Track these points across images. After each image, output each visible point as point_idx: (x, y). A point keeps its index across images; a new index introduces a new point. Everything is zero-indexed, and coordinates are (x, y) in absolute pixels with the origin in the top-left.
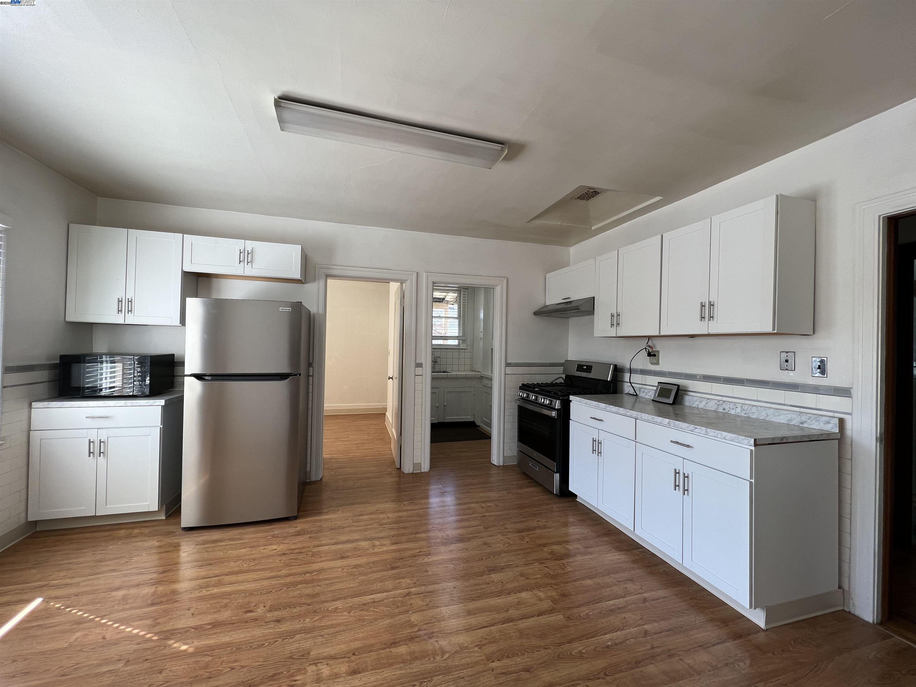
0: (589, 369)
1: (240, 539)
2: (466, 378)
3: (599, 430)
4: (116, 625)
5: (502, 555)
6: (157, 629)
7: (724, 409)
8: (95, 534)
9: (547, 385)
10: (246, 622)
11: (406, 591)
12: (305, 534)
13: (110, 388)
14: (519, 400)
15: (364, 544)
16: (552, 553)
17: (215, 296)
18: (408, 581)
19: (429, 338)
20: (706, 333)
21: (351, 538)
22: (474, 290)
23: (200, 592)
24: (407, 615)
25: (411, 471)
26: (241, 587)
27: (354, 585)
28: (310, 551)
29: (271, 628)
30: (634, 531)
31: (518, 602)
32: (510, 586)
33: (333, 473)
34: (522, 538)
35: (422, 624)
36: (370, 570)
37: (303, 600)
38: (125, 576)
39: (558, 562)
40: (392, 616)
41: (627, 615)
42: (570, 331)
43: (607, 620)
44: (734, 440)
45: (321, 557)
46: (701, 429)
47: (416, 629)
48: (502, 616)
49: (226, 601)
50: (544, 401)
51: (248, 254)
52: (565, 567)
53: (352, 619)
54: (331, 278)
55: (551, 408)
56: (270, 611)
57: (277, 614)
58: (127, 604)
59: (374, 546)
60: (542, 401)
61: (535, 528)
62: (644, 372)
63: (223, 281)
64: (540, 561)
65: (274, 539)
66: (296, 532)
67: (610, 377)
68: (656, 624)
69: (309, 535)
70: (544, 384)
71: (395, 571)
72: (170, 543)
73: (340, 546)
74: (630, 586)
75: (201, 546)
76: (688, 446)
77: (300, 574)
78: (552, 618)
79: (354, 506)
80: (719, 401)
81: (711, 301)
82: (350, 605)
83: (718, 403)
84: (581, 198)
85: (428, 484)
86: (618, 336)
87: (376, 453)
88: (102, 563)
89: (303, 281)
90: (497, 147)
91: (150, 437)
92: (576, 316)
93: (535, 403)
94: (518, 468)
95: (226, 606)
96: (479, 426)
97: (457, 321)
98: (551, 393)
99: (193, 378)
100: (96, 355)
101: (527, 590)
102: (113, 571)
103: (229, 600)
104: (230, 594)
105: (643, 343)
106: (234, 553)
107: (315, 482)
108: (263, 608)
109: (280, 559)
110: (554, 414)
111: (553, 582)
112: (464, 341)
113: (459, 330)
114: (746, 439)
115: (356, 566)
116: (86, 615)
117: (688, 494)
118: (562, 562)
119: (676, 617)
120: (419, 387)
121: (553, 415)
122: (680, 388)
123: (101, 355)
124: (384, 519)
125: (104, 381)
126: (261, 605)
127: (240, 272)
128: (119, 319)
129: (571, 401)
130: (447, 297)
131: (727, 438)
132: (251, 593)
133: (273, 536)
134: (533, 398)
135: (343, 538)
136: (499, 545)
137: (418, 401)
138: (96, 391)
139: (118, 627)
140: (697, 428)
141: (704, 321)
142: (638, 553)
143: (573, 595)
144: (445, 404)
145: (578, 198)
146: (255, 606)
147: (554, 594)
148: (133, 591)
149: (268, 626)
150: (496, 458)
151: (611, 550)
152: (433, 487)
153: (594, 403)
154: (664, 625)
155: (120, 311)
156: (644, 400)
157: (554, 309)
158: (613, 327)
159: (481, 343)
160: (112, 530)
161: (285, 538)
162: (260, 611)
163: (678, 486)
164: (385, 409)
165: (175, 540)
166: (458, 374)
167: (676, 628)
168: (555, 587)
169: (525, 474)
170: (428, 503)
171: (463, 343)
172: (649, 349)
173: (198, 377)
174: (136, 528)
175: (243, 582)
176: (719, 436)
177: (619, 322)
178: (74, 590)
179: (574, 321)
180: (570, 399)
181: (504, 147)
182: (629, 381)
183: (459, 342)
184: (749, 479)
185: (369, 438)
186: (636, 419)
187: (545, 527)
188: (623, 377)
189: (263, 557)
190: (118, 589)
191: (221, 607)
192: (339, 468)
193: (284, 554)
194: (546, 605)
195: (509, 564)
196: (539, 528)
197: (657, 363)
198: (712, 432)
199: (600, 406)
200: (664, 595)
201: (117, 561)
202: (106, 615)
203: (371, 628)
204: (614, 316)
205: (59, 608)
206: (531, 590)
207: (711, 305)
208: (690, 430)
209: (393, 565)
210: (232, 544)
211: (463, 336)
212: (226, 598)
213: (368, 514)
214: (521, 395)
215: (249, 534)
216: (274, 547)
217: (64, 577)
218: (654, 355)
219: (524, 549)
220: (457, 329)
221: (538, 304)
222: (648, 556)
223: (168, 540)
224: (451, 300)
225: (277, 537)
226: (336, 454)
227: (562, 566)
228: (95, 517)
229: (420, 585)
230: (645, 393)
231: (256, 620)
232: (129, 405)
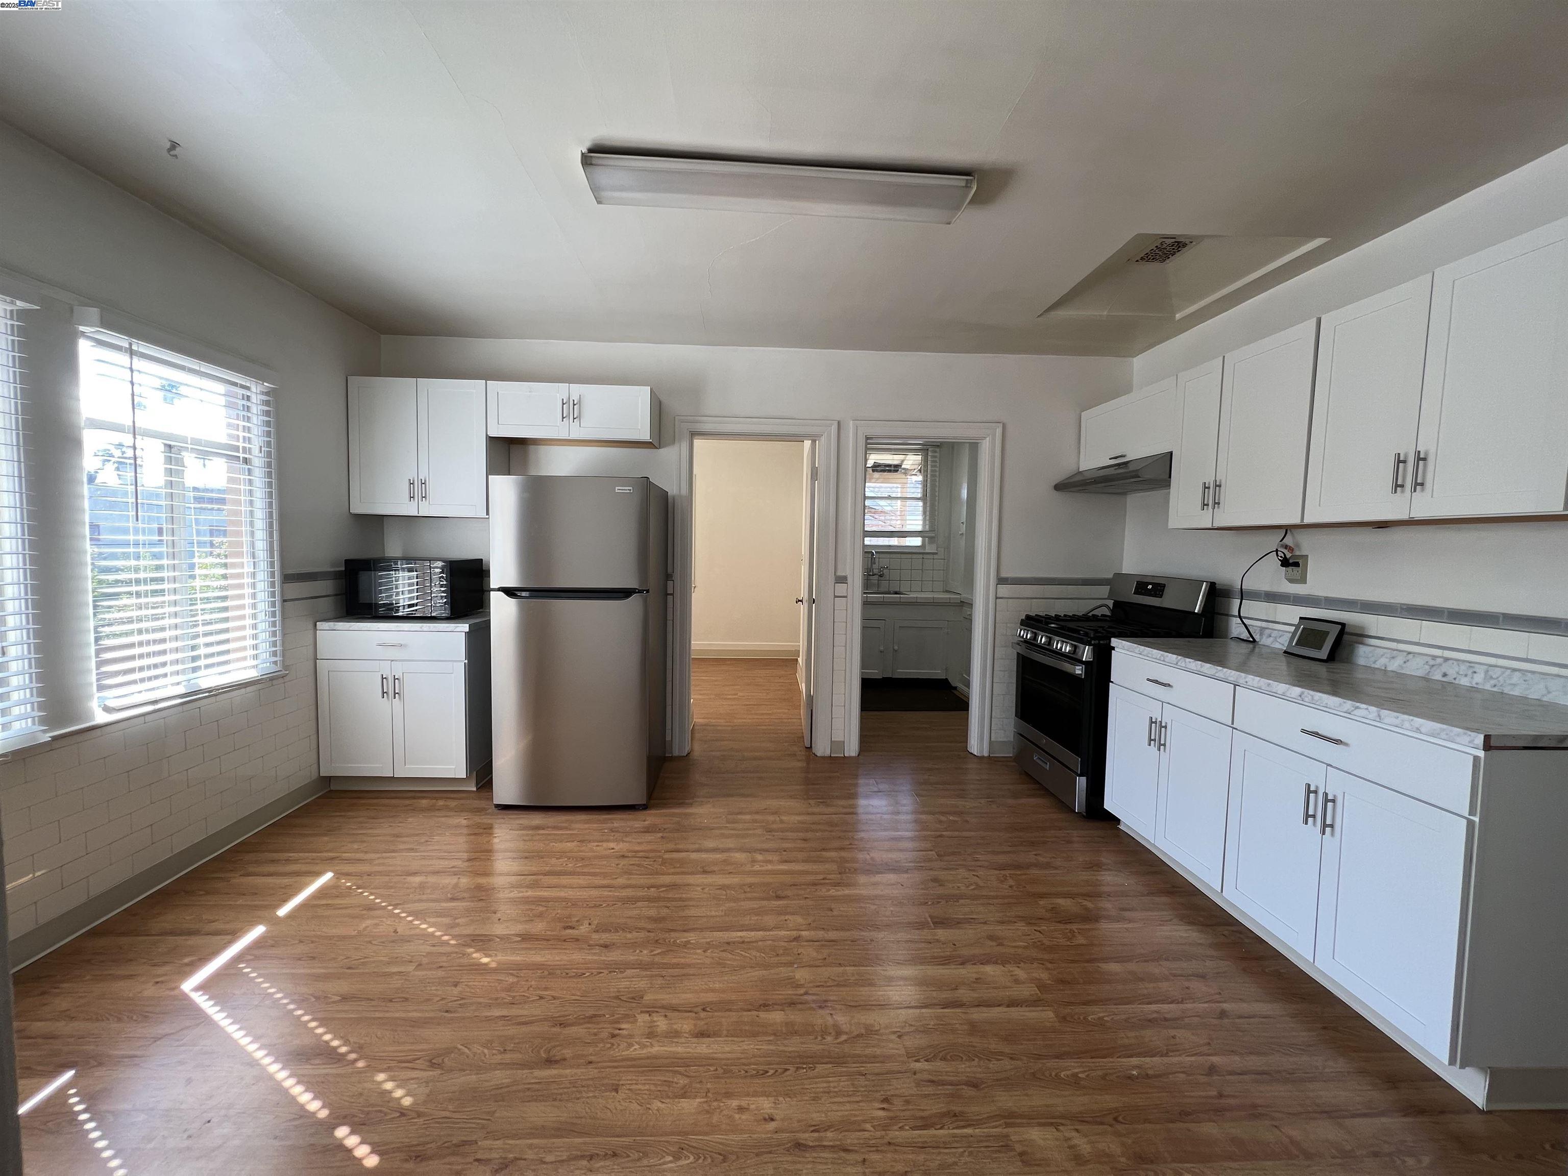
0: (1158, 589)
1: (566, 828)
2: (934, 604)
3: (1163, 702)
4: (410, 919)
5: (962, 901)
6: (456, 931)
7: (1445, 675)
8: (394, 801)
9: (1074, 618)
10: (565, 941)
11: (795, 933)
12: (655, 832)
13: (410, 606)
14: (1018, 644)
15: (739, 856)
16: (1054, 909)
17: (533, 473)
18: (799, 920)
19: (859, 533)
20: (1405, 517)
21: (721, 846)
22: (953, 448)
23: (511, 892)
24: (790, 969)
25: (827, 753)
26: (563, 894)
27: (717, 914)
28: (660, 857)
29: (595, 954)
30: (1222, 891)
31: (976, 979)
32: (965, 952)
33: (706, 746)
34: (1002, 879)
35: (811, 985)
36: (743, 896)
37: (642, 924)
38: (424, 858)
39: (1062, 926)
40: (766, 966)
41: (1180, 1034)
42: (1127, 520)
43: (1138, 1034)
44: (1439, 734)
45: (675, 867)
46: (1367, 709)
47: (802, 991)
48: (944, 996)
49: (541, 909)
50: (1061, 648)
51: (574, 405)
52: (1074, 936)
53: (708, 961)
54: (703, 437)
55: (1073, 658)
56: (596, 931)
57: (605, 937)
58: (423, 894)
59: (754, 861)
60: (1059, 646)
61: (1029, 866)
62: (1272, 597)
63: (543, 449)
64: (1029, 920)
65: (612, 834)
66: (643, 828)
67: (1200, 606)
68: (1237, 1058)
69: (661, 834)
70: (1070, 616)
71: (781, 902)
72: (479, 823)
73: (704, 856)
74: (1198, 987)
75: (517, 832)
76: (1338, 742)
77: (642, 887)
78: (1034, 1014)
79: (731, 799)
80: (1434, 657)
81: (1419, 452)
82: (708, 940)
83: (1432, 662)
84: (1149, 257)
85: (856, 776)
86: (1216, 525)
87: (776, 721)
88: (399, 839)
89: (656, 444)
90: (959, 181)
91: (453, 675)
92: (1136, 490)
93: (1047, 649)
94: (1014, 764)
95: (541, 915)
96: (955, 688)
97: (921, 504)
98: (1079, 634)
99: (501, 593)
100: (389, 560)
101: (996, 963)
102: (412, 850)
103: (545, 909)
104: (546, 900)
105: (1273, 541)
106: (559, 846)
107: (680, 758)
108: (587, 926)
109: (617, 862)
110: (1079, 670)
111: (1046, 957)
112: (932, 539)
113: (924, 520)
114: (1465, 734)
115: (723, 887)
116: (378, 901)
117: (1333, 834)
118: (1068, 926)
119: (1283, 1053)
120: (840, 616)
121: (1078, 672)
122: (1347, 629)
123: (395, 560)
124: (774, 822)
125: (401, 597)
126: (586, 922)
127: (563, 435)
128: (409, 509)
129: (1113, 648)
130: (905, 462)
131: (1423, 730)
132: (574, 904)
133: (612, 830)
134: (1043, 640)
135: (710, 844)
136: (959, 885)
137: (840, 640)
138: (392, 609)
139: (411, 922)
140: (1360, 708)
141: (1403, 492)
142: (1226, 933)
143: (1079, 984)
144: (896, 648)
145: (1142, 259)
146: (578, 921)
147: (1044, 976)
148: (432, 879)
149: (593, 951)
150: (977, 744)
151: (1170, 920)
152: (861, 781)
153: (1156, 653)
154: (1254, 1062)
155: (412, 497)
156: (1269, 651)
157: (1092, 479)
158: (1207, 509)
159: (963, 543)
160: (414, 798)
161: (627, 834)
162: (584, 929)
163: (1314, 816)
164: (797, 653)
165: (486, 820)
166: (919, 596)
167: (1279, 1072)
168: (1049, 965)
169: (1027, 774)
170: (854, 806)
171: (929, 543)
172: (1286, 551)
173: (510, 592)
174: (441, 798)
175: (565, 887)
176: (1407, 725)
177: (1219, 499)
178: (366, 868)
179: (1134, 501)
180: (1113, 644)
181: (971, 180)
182: (1237, 614)
183: (923, 542)
184: (1467, 815)
185: (769, 697)
186: (1235, 685)
187: (1047, 866)
188: (1228, 606)
189: (596, 857)
190: (415, 874)
191: (535, 916)
192: (716, 740)
193: (623, 856)
194: (1027, 991)
195: (971, 917)
196: (1037, 865)
197: (1303, 580)
198: (1389, 716)
199: (1167, 660)
200: (1265, 1013)
201: (416, 838)
202: (400, 904)
203: (733, 978)
204: (1209, 488)
205: (350, 888)
206: (1003, 964)
207: (1420, 459)
208: (1344, 710)
209: (779, 893)
210: (555, 834)
211: (932, 530)
212: (541, 905)
213: (751, 813)
214: (1021, 635)
215: (580, 823)
216: (612, 845)
217: (357, 851)
218: (1296, 564)
219: (1004, 897)
220: (921, 517)
221: (1064, 468)
222: (1247, 941)
223: (477, 819)
224: (913, 467)
225: (616, 832)
226: (714, 719)
227: (1069, 934)
228: (392, 779)
229: (816, 929)
230: (1271, 639)
231: (577, 940)
232: (425, 629)
